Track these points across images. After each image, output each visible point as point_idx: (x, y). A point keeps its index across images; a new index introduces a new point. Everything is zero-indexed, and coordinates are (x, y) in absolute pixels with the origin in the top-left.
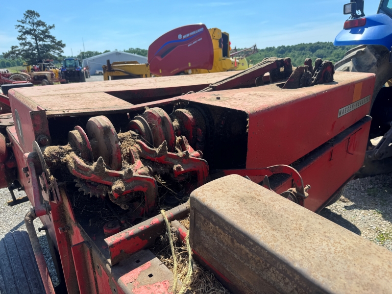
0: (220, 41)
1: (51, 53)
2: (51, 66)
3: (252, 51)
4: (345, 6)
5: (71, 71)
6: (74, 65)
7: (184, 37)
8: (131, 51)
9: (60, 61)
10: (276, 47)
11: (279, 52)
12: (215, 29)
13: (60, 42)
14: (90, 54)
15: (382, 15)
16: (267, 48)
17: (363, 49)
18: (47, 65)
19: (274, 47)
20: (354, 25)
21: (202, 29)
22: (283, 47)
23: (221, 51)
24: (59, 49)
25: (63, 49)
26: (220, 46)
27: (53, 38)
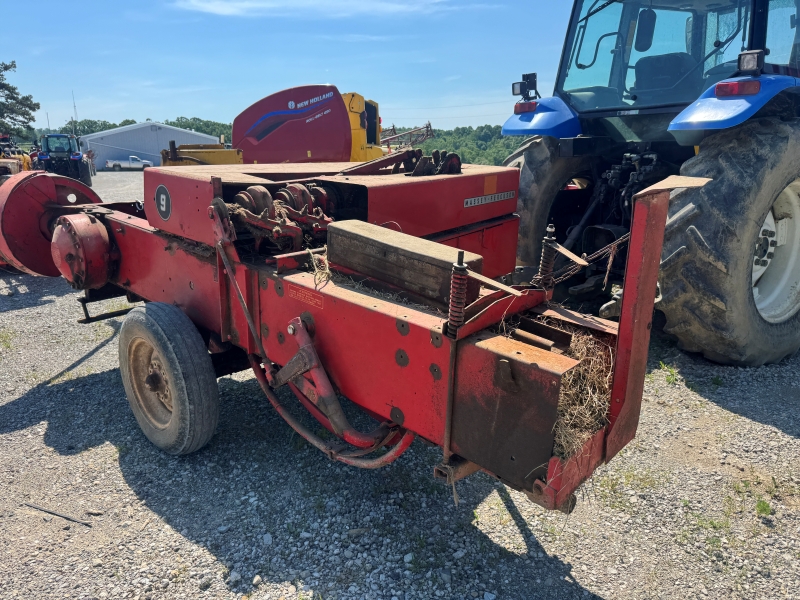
0: (362, 115)
1: (7, 120)
2: (13, 149)
3: (423, 135)
4: (513, 85)
5: (61, 159)
6: (66, 149)
7: (299, 106)
8: (183, 123)
9: (26, 139)
10: (475, 128)
11: (480, 138)
12: (353, 96)
13: (27, 99)
14: (90, 127)
15: (557, 99)
16: (458, 129)
17: (538, 141)
18: (5, 146)
19: (470, 128)
20: (525, 110)
21: (330, 95)
22: (488, 127)
23: (363, 134)
24: (24, 114)
25: (33, 113)
26: (362, 125)
27: (12, 90)
